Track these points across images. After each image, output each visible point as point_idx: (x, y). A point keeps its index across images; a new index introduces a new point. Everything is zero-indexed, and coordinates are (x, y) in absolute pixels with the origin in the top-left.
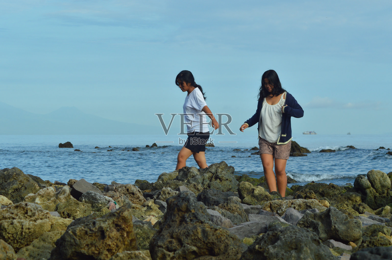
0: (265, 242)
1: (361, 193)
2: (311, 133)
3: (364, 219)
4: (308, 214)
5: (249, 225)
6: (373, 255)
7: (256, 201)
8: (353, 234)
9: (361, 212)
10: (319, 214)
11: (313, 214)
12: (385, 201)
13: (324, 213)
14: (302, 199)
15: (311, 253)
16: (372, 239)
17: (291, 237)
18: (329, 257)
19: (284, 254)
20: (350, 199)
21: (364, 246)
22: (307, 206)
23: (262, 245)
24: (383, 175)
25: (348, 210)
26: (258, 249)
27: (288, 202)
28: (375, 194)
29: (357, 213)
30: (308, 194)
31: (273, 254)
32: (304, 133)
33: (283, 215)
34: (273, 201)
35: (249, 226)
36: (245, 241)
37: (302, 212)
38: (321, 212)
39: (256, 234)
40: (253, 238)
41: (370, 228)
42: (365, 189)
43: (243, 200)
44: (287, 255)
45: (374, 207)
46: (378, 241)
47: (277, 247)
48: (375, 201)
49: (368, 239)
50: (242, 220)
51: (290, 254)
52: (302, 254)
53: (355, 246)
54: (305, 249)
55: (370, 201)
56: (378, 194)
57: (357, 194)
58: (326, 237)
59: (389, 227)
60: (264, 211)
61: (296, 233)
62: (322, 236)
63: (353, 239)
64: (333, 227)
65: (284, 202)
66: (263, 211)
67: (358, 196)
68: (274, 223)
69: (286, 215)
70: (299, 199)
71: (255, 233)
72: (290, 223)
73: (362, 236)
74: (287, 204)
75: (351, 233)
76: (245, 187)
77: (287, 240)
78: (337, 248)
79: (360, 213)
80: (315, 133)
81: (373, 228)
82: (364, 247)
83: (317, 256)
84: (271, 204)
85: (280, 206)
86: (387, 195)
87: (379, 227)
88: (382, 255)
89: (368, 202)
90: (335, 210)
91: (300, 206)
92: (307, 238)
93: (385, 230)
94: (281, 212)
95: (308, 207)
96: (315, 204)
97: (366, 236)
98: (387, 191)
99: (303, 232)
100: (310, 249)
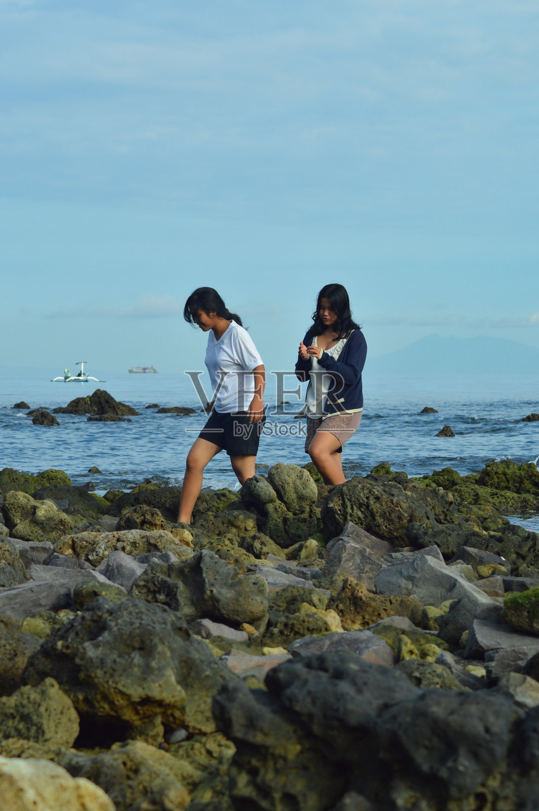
0: (77, 634)
1: (256, 512)
2: (147, 371)
3: (268, 571)
4: (156, 564)
5: (34, 590)
6: (313, 672)
7: (40, 532)
8: (250, 607)
9: (258, 552)
10: (178, 565)
11: (165, 564)
12: (305, 528)
13: (189, 564)
14: (138, 530)
15: (172, 658)
16: (290, 619)
17: (132, 624)
18: (210, 663)
19: (118, 660)
20: (233, 525)
21: (274, 634)
22: (150, 544)
23: (69, 640)
24: (302, 475)
25: (232, 552)
26: (62, 650)
27: (111, 536)
28: (286, 515)
29: (252, 558)
30: (148, 517)
31: (94, 660)
32: (131, 371)
33: (102, 566)
34: (79, 535)
35: (32, 591)
36: (27, 625)
37: (140, 559)
38: (183, 562)
39: (48, 608)
40: (41, 616)
41: (283, 594)
42: (265, 504)
43: (14, 531)
44: (124, 662)
45: (282, 542)
46: (302, 623)
47: (101, 644)
48: (285, 529)
49: (283, 619)
50: (15, 576)
51: (130, 660)
52: (154, 659)
53: (253, 633)
54: (160, 648)
55: (275, 529)
56: (290, 515)
57: (248, 513)
58: (193, 613)
59: (321, 589)
60: (61, 556)
61: (140, 615)
62: (184, 610)
63: (250, 618)
64: (208, 592)
65: (102, 535)
66: (58, 557)
67: (249, 518)
68: (85, 586)
69: (108, 566)
70: (133, 531)
71: (45, 606)
72: (118, 584)
73: (268, 611)
74: (109, 541)
75: (246, 606)
76: (18, 503)
77: (122, 629)
78: (219, 637)
79: (258, 557)
80: (155, 371)
81: (289, 595)
82: (272, 634)
83: (185, 662)
84: (73, 542)
85: (93, 544)
86: (310, 516)
87: (302, 592)
88: (331, 670)
89: (270, 530)
90: (212, 557)
91: (134, 544)
92: (163, 626)
93: (315, 598)
94: (95, 557)
95: (152, 547)
96: (167, 541)
97: (276, 610)
98: (310, 508)
99: (155, 614)
100: (170, 648)
